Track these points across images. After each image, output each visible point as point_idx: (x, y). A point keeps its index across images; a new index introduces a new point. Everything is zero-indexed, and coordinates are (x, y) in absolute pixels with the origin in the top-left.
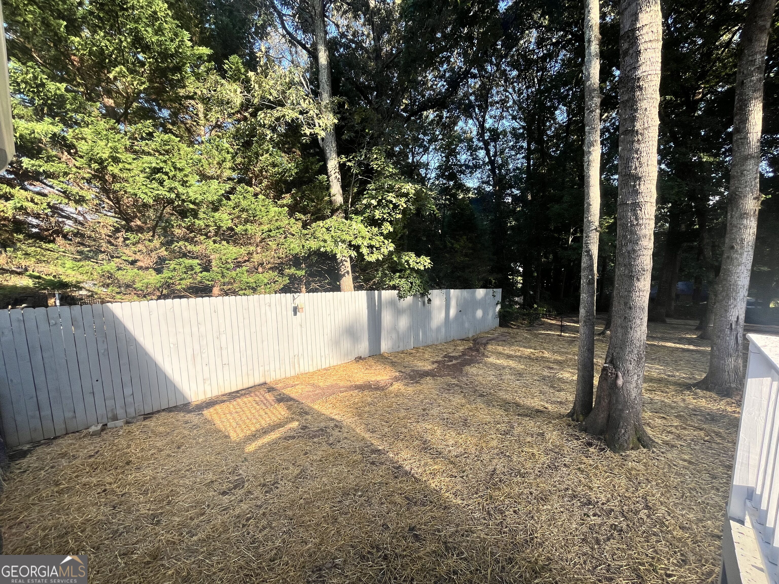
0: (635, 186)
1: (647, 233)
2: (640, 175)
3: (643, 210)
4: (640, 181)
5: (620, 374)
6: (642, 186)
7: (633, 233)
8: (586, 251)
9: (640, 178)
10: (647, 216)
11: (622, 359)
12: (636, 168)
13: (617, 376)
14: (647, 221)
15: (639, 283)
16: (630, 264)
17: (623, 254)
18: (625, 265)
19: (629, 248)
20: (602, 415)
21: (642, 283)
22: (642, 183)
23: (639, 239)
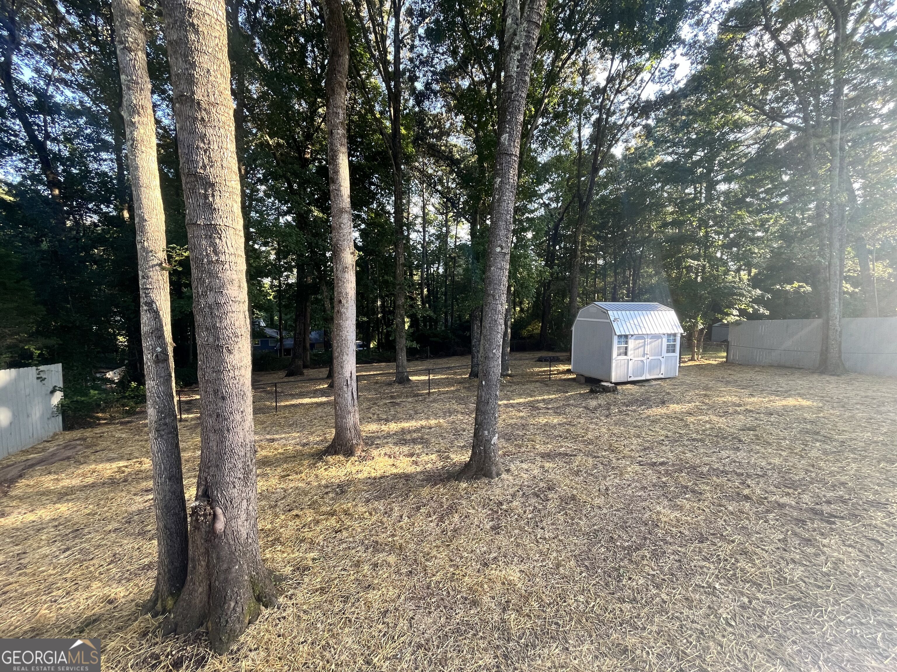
0: (206, 197)
1: (234, 277)
2: (212, 179)
3: (224, 240)
4: (213, 191)
5: (219, 511)
6: (217, 199)
7: (213, 275)
8: (146, 303)
9: (213, 185)
10: (232, 250)
11: (219, 484)
12: (204, 167)
13: (215, 516)
14: (232, 258)
15: (232, 356)
16: (214, 327)
17: (201, 310)
18: (207, 329)
19: (210, 300)
20: (200, 590)
21: (237, 356)
22: (217, 193)
23: (223, 286)
